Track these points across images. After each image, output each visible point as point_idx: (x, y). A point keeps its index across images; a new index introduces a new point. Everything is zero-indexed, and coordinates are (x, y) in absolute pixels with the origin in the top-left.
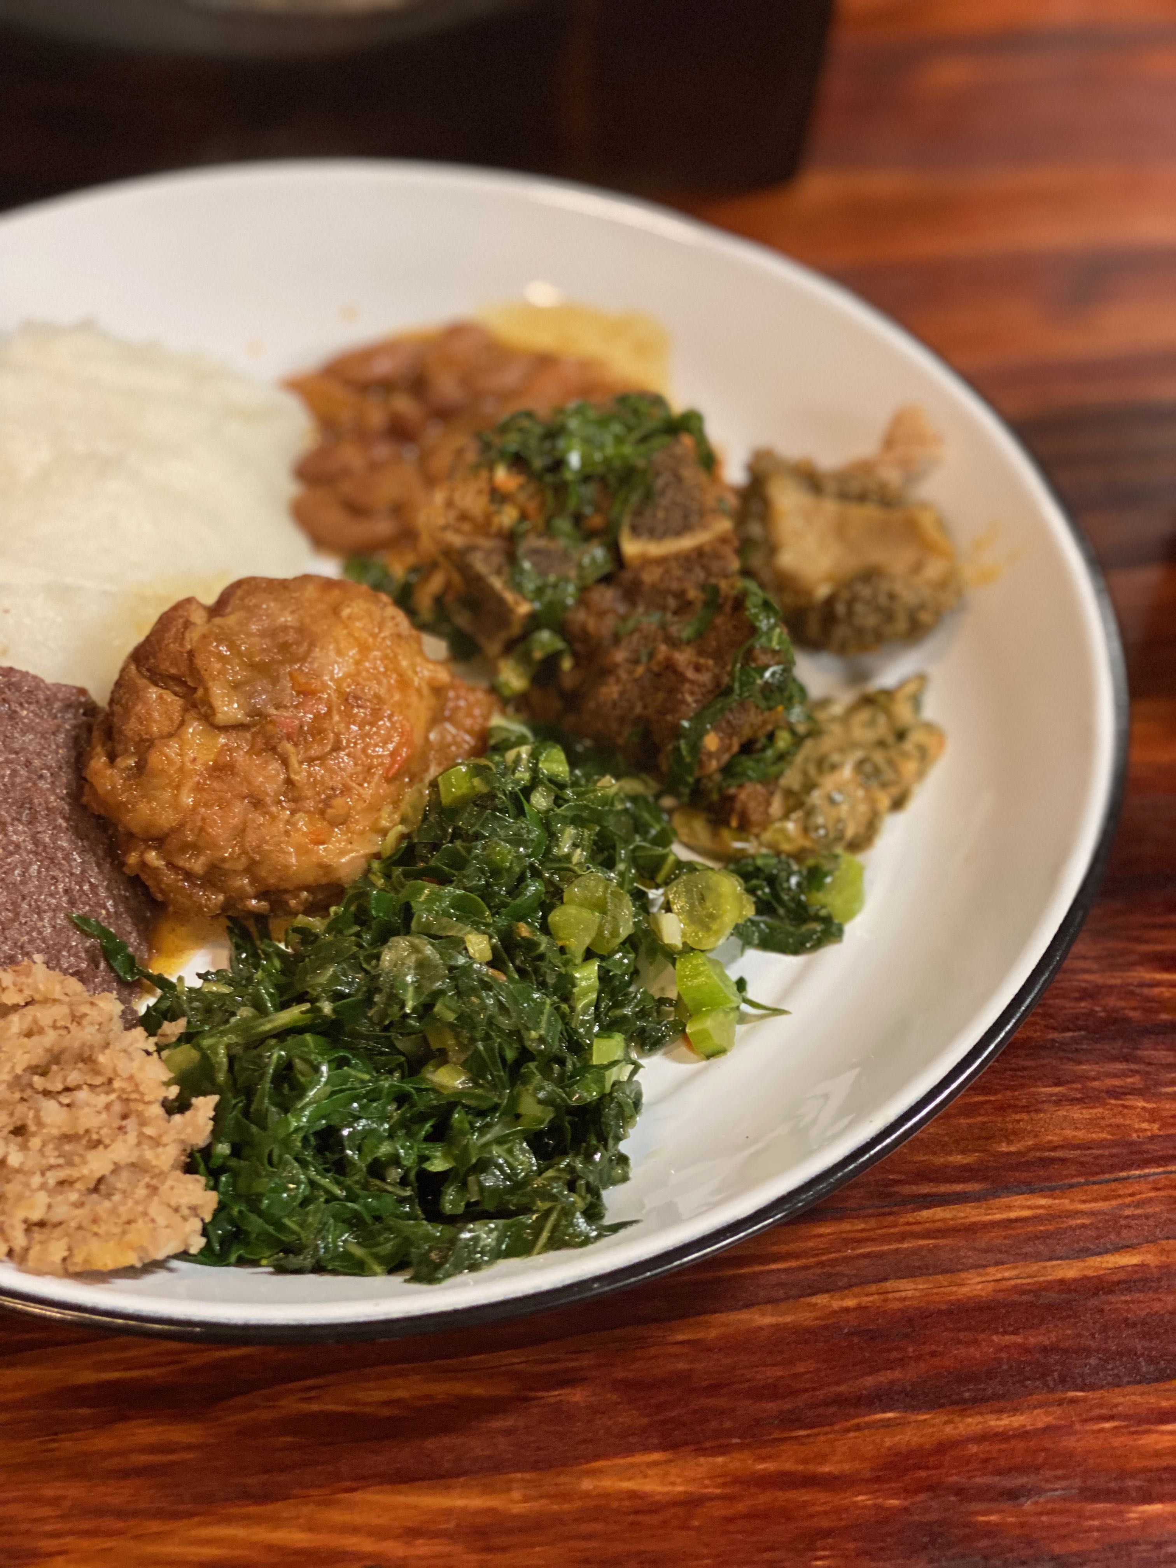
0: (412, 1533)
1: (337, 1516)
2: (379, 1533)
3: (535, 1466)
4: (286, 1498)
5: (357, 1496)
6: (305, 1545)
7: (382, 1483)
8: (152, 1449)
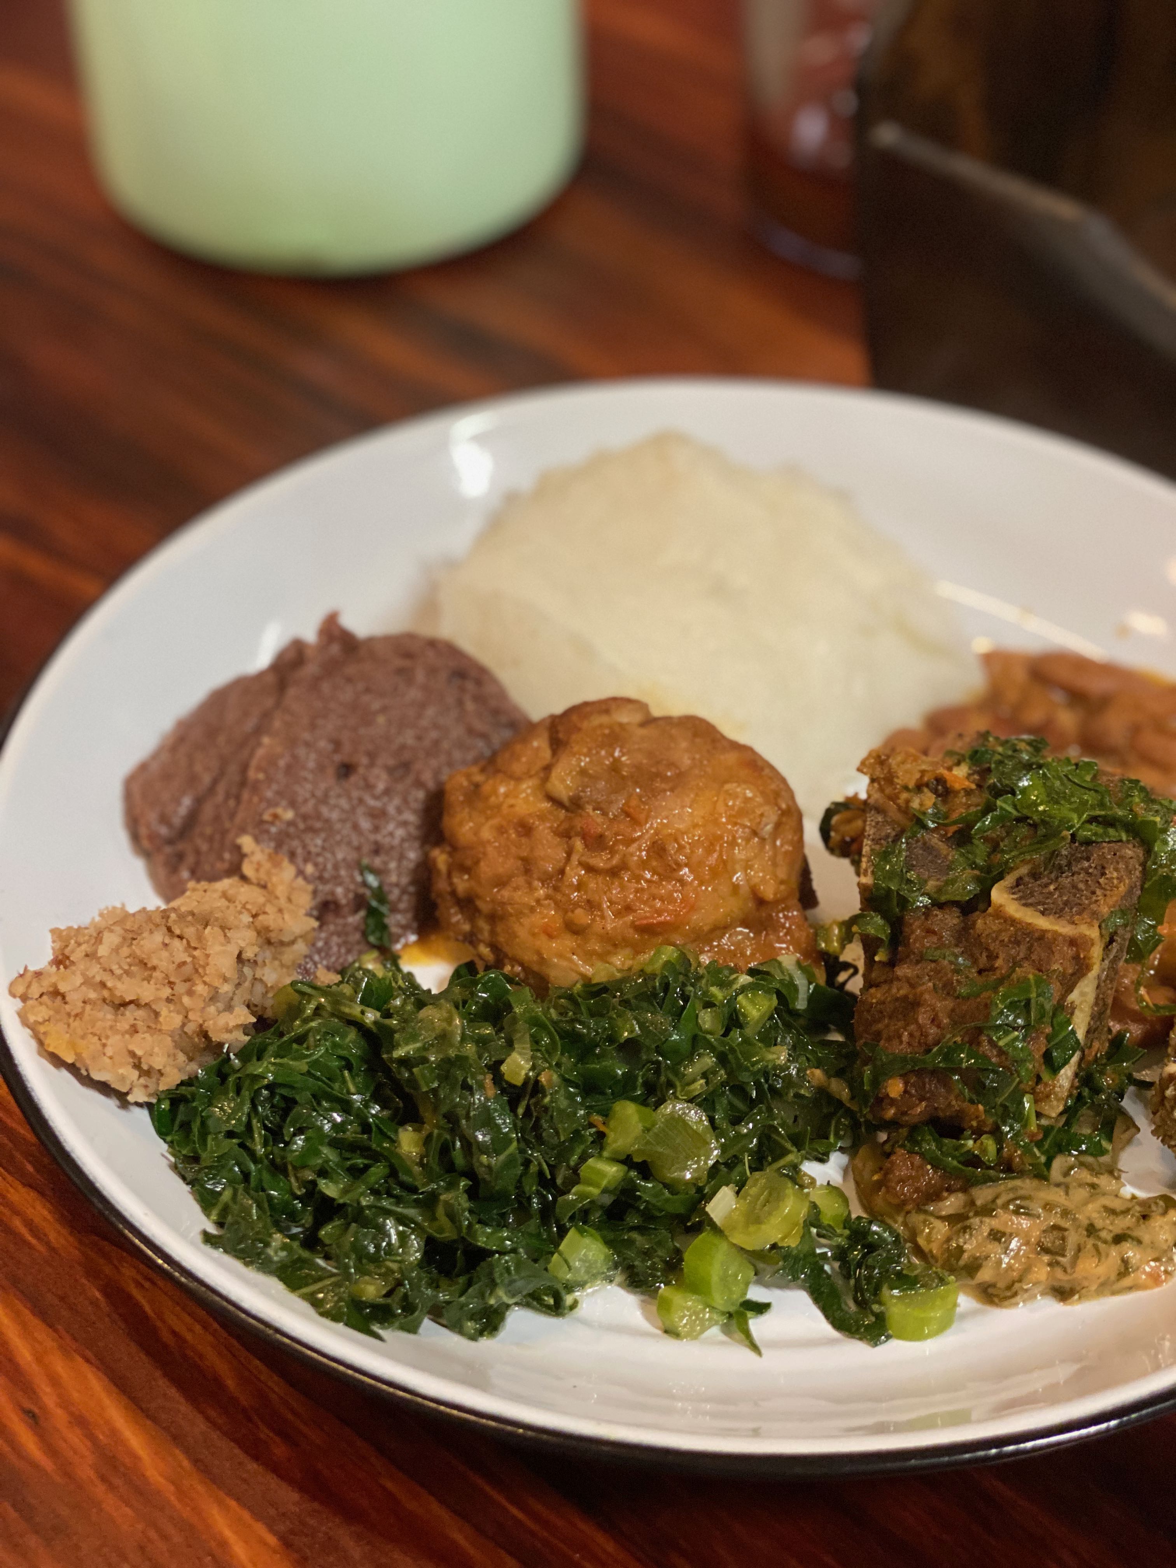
0: (80, 1421)
1: (60, 1366)
2: (65, 1403)
3: (196, 1461)
4: (51, 1326)
5: (86, 1368)
6: (22, 1362)
7: (106, 1374)
8: (29, 1224)
